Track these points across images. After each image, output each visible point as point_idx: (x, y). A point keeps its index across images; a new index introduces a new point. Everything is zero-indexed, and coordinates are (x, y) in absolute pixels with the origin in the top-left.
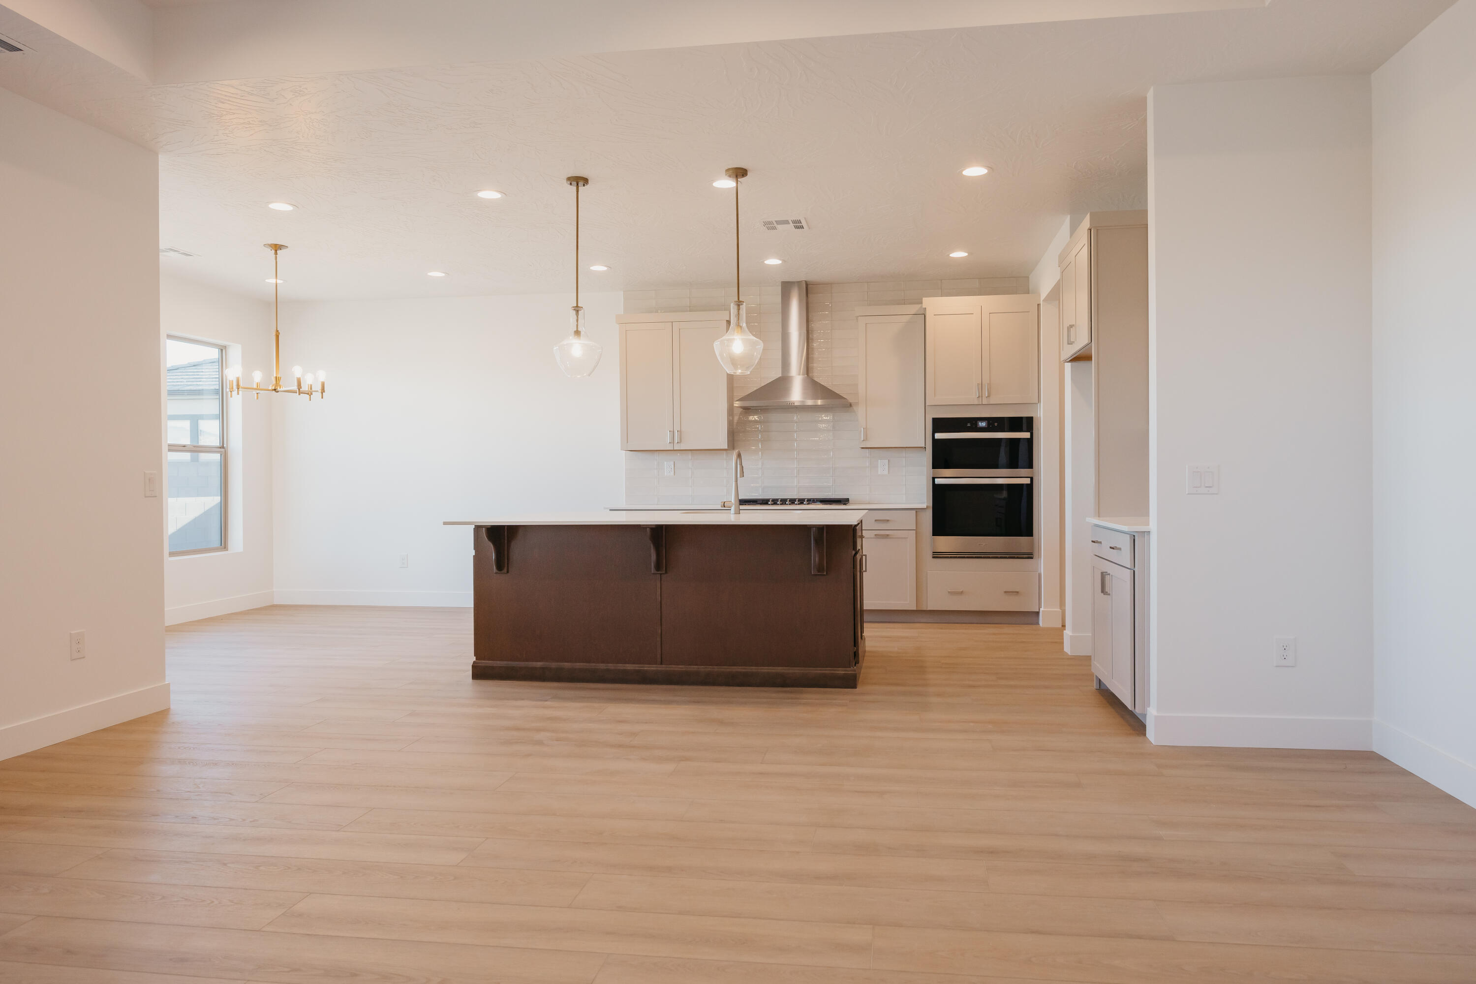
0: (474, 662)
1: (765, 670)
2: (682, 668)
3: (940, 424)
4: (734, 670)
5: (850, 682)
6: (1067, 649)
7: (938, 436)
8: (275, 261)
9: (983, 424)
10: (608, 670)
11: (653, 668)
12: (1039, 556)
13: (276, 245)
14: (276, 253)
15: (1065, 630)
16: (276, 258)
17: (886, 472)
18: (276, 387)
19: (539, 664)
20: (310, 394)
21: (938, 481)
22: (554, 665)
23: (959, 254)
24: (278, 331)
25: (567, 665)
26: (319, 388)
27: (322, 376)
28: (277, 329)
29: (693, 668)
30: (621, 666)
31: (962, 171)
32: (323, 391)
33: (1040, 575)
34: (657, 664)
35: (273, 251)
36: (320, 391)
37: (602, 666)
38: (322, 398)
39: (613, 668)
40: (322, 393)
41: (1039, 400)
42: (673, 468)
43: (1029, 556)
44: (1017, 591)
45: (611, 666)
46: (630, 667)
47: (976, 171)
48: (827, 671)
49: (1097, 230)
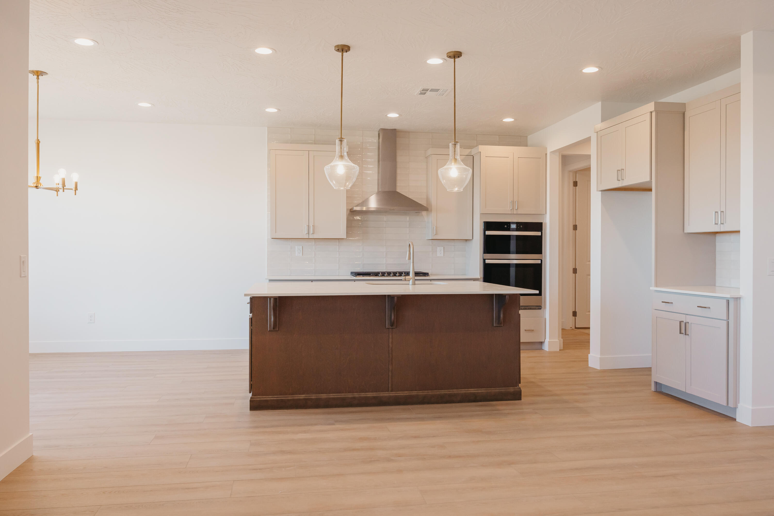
0: (251, 398)
1: (463, 391)
2: (406, 393)
3: (488, 226)
4: (443, 393)
5: (517, 396)
6: (591, 364)
7: (488, 233)
8: (36, 84)
9: (513, 226)
10: (354, 398)
11: (386, 394)
12: (545, 308)
13: (37, 72)
14: (38, 78)
15: (590, 354)
16: (38, 82)
17: (442, 255)
18: (37, 184)
19: (302, 396)
20: (57, 191)
21: (487, 261)
22: (314, 396)
23: (508, 120)
24: (39, 140)
25: (324, 396)
26: (73, 187)
27: (75, 177)
28: (38, 138)
29: (414, 393)
30: (363, 395)
31: (583, 70)
32: (76, 189)
33: (545, 319)
34: (388, 391)
35: (36, 77)
36: (74, 189)
37: (350, 395)
38: (75, 194)
39: (357, 396)
40: (75, 191)
41: (546, 213)
42: (301, 251)
43: (539, 307)
44: (533, 329)
45: (356, 395)
46: (370, 394)
47: (591, 70)
48: (503, 390)
49: (657, 113)
